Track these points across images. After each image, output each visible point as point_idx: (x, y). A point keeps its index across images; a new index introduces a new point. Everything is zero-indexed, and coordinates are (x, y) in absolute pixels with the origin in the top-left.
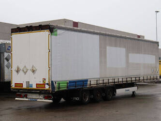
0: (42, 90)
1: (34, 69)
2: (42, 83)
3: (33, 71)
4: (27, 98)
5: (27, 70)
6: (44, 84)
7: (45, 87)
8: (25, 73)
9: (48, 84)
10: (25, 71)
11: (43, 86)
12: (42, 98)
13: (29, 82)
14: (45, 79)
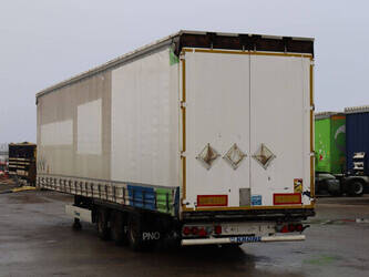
1: (267, 155)
2: (292, 191)
3: (265, 161)
4: (217, 237)
5: (243, 156)
6: (298, 195)
7: (300, 203)
8: (235, 165)
9: (307, 193)
10: (236, 159)
11: (296, 199)
12: (272, 231)
13: (249, 190)
14: (301, 181)
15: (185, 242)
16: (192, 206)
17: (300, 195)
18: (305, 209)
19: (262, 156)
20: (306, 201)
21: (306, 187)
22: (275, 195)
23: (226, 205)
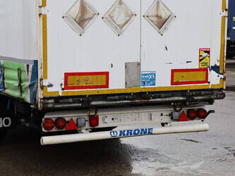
0: (199, 92)
2: (195, 65)
3: (161, 23)
5: (131, 16)
7: (207, 81)
8: (120, 28)
9: (216, 68)
10: (121, 20)
11: (201, 76)
12: (167, 119)
13: (139, 64)
14: (208, 52)
15: (46, 140)
16: (57, 89)
17: (206, 70)
18: (212, 90)
19: (157, 16)
20: (214, 79)
21: (215, 59)
22: (173, 71)
23: (107, 86)
